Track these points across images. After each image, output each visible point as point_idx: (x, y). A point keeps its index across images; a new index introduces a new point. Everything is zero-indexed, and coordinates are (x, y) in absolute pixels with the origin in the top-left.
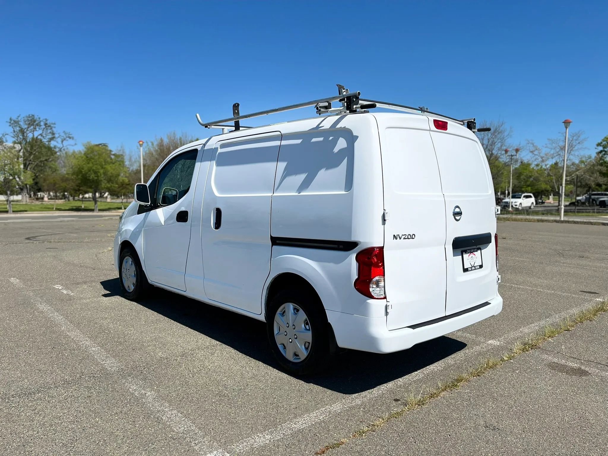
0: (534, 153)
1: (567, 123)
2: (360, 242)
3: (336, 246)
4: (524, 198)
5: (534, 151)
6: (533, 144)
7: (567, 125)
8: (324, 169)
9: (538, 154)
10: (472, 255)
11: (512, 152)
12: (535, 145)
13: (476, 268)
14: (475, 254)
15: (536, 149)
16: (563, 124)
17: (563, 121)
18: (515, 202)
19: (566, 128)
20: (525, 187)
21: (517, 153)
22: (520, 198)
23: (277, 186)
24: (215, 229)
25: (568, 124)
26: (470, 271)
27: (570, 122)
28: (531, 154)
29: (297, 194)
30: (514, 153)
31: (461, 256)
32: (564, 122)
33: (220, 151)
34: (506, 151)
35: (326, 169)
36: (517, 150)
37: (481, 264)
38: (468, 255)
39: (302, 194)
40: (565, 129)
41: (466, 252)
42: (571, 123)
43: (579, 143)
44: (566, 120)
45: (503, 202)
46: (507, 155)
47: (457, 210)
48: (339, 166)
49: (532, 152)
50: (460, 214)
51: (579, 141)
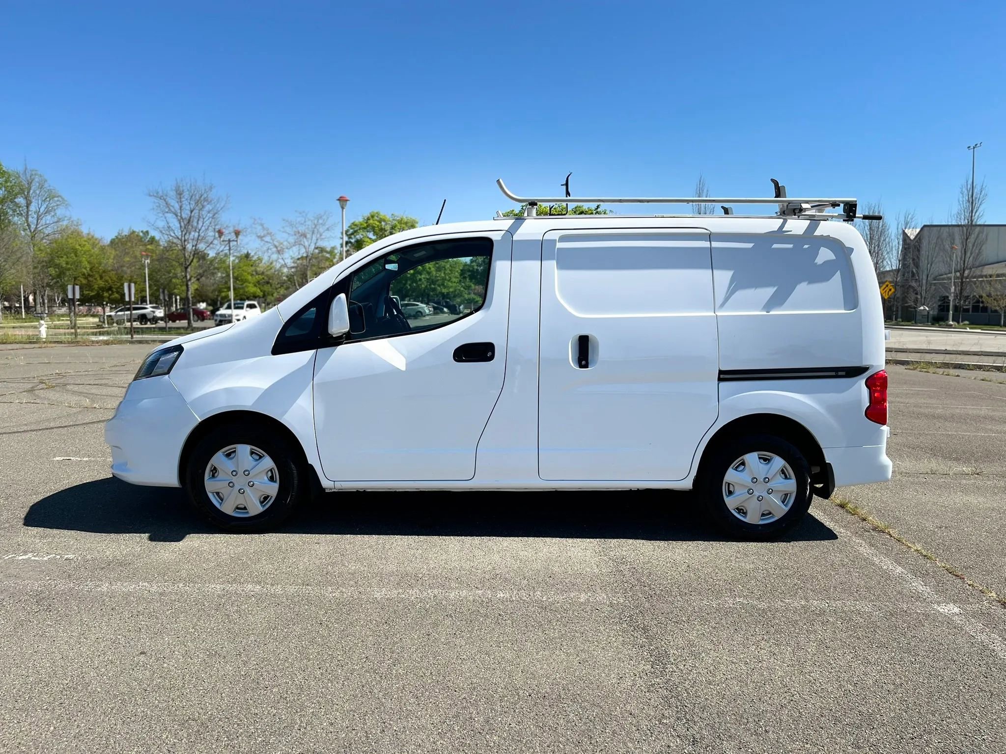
0: (264, 238)
1: (343, 201)
2: (872, 366)
3: (834, 374)
4: (248, 309)
5: (264, 236)
6: (262, 225)
7: (343, 205)
8: (806, 283)
9: (271, 241)
11: (229, 235)
12: (265, 226)
15: (268, 234)
16: (338, 202)
17: (338, 198)
18: (237, 315)
19: (343, 208)
20: (225, 290)
21: (237, 237)
22: (242, 308)
23: (721, 303)
24: (580, 368)
25: (344, 203)
27: (347, 200)
28: (258, 241)
29: (765, 313)
30: (233, 237)
32: (338, 200)
33: (559, 245)
34: (220, 233)
35: (808, 284)
36: (237, 233)
39: (771, 313)
40: (341, 209)
42: (348, 202)
43: (328, 229)
44: (341, 197)
45: (217, 315)
46: (222, 239)
48: (829, 280)
49: (261, 237)
51: (327, 226)
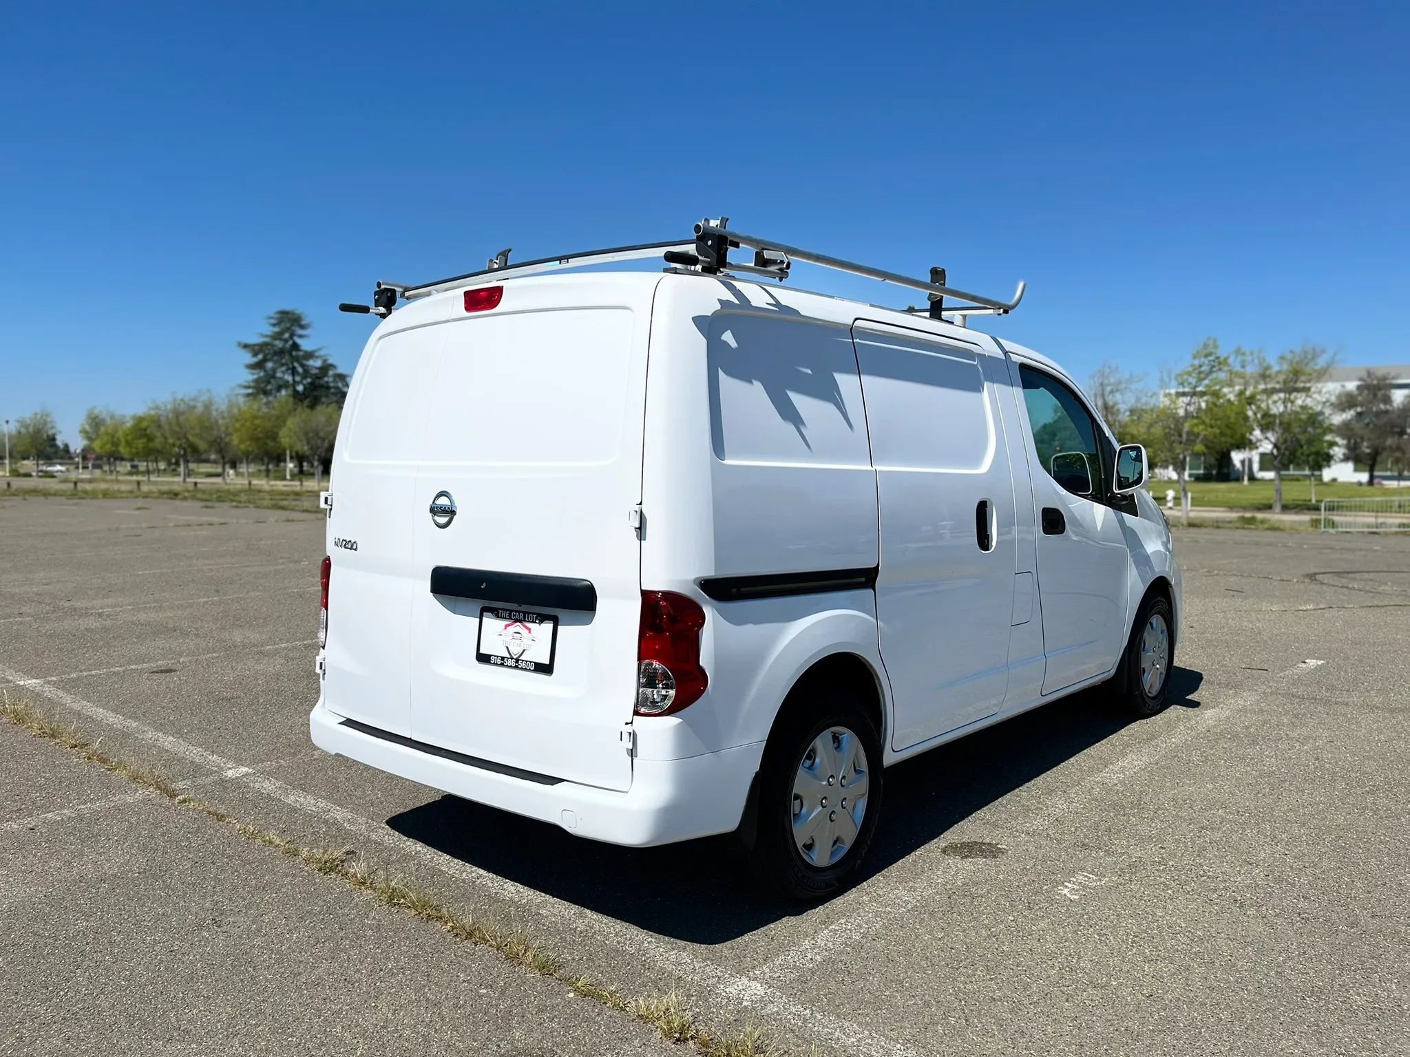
10: (518, 627)
13: (523, 665)
14: (529, 630)
26: (495, 664)
31: (478, 620)
37: (547, 662)
38: (503, 623)
41: (497, 613)
47: (443, 501)
50: (450, 512)
